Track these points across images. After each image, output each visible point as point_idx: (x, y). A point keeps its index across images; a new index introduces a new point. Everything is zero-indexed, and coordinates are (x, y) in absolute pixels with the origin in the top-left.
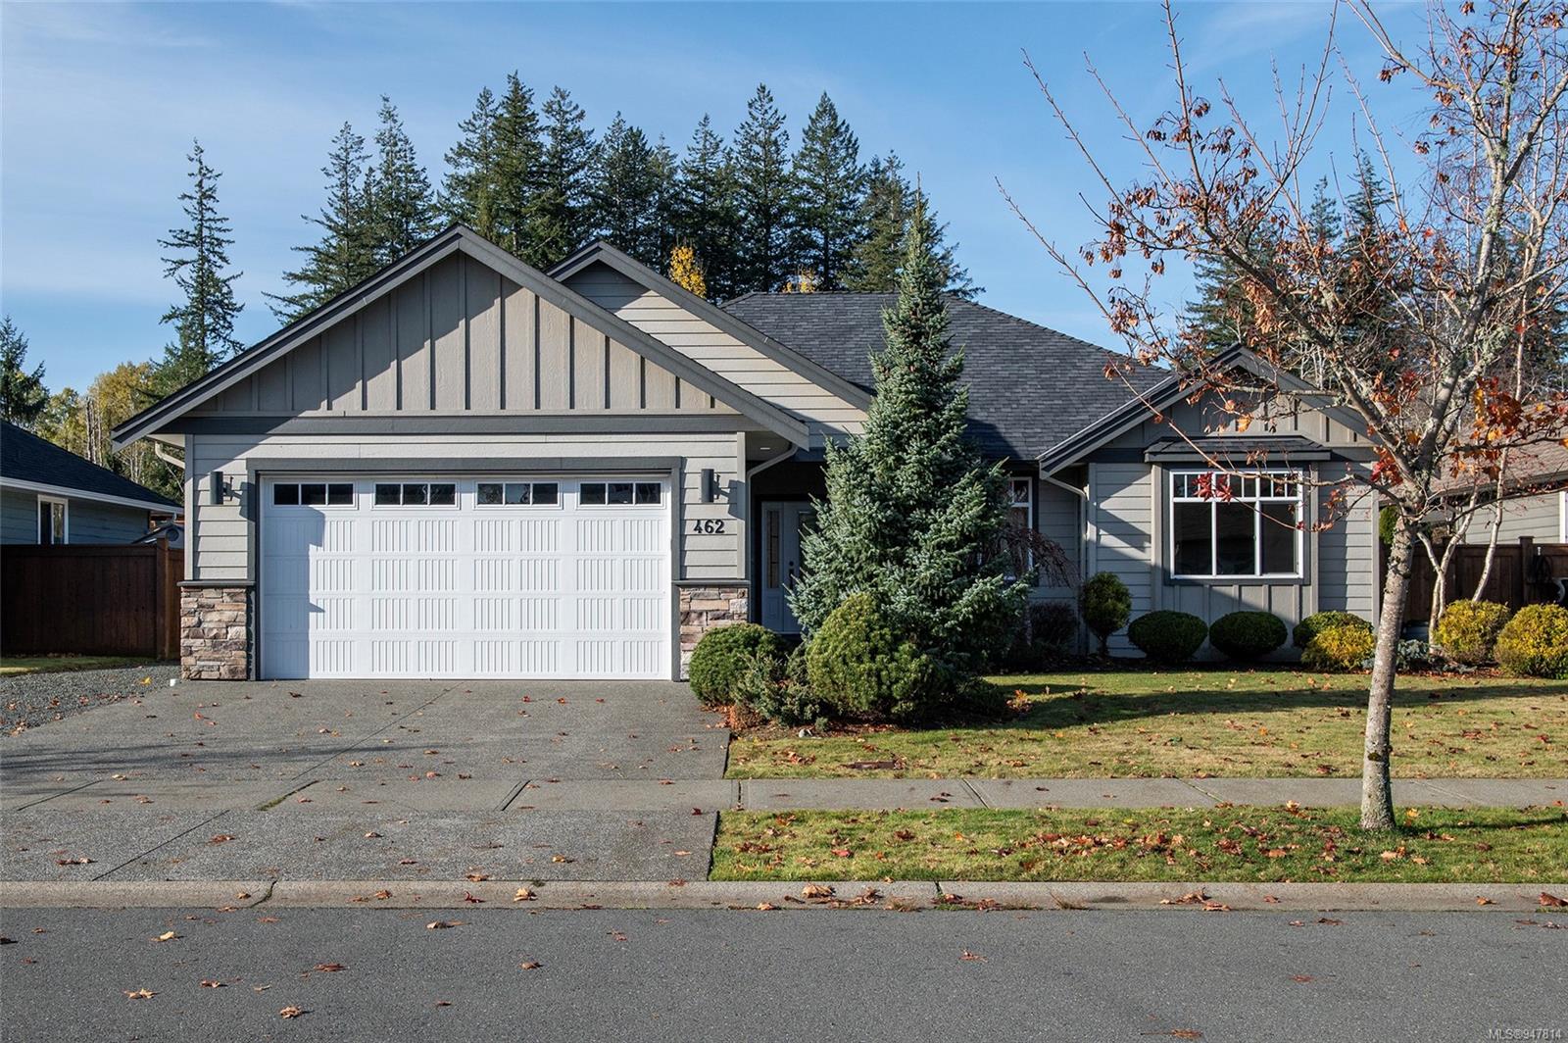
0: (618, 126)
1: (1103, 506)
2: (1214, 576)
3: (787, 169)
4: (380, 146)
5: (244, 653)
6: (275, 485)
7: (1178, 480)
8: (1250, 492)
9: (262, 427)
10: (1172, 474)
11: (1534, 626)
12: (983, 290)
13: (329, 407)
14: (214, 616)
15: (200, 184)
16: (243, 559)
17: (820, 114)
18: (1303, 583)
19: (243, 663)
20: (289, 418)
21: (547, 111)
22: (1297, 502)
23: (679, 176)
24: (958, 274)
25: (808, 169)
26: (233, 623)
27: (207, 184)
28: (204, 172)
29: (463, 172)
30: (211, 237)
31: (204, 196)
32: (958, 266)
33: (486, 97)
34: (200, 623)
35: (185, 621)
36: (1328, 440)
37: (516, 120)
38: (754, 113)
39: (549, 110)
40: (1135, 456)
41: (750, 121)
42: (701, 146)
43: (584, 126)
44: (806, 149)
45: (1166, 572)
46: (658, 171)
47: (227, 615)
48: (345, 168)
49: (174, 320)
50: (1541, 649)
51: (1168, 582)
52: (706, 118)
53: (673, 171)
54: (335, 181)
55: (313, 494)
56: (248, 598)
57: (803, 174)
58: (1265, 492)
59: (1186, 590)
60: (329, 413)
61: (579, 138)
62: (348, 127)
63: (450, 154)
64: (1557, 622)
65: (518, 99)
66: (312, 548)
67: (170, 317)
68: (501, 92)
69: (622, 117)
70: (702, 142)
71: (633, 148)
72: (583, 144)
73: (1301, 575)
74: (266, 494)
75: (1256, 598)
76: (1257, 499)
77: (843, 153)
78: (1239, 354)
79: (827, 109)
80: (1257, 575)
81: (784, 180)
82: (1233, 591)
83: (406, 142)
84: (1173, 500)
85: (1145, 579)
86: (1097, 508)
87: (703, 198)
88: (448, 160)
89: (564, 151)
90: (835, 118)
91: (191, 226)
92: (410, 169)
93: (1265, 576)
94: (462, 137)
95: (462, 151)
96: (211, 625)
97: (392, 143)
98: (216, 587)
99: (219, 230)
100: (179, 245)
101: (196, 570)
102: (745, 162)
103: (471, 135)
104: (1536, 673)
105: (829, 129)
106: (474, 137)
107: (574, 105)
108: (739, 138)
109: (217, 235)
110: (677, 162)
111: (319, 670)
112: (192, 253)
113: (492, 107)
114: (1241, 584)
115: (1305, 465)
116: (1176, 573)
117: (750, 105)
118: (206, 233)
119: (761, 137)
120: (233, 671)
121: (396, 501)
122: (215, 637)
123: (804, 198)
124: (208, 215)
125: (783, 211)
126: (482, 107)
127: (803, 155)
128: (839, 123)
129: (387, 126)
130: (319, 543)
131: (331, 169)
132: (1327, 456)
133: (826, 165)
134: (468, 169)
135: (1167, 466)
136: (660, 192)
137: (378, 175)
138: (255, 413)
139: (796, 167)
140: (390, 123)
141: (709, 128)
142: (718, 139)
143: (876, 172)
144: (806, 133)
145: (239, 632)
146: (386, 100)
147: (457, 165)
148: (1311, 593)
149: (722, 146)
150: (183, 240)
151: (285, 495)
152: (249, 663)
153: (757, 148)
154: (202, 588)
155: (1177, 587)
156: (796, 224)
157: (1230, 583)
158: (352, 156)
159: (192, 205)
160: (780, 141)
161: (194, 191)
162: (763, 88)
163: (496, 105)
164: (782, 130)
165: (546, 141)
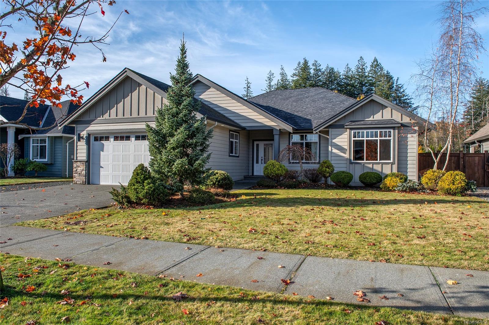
0: (327, 67)
1: (333, 141)
2: (365, 161)
3: (367, 74)
4: (280, 75)
5: (85, 178)
6: (95, 137)
7: (355, 133)
8: (376, 136)
9: (89, 123)
10: (352, 131)
11: (449, 178)
13: (103, 117)
14: (79, 169)
15: (247, 85)
16: (85, 155)
17: (374, 62)
18: (392, 164)
19: (85, 180)
20: (95, 120)
22: (391, 139)
23: (341, 77)
24: (406, 95)
25: (372, 74)
26: (83, 170)
27: (249, 85)
28: (248, 83)
29: (294, 79)
30: (249, 95)
31: (248, 87)
32: (406, 93)
33: (299, 63)
34: (77, 170)
35: (74, 170)
36: (402, 120)
37: (305, 67)
39: (313, 65)
40: (342, 126)
41: (358, 64)
42: (346, 70)
43: (321, 68)
44: (371, 69)
45: (350, 160)
46: (337, 76)
47: (82, 168)
48: (270, 80)
50: (450, 186)
51: (351, 163)
52: (348, 64)
53: (340, 76)
54: (268, 82)
55: (101, 139)
56: (86, 164)
57: (370, 75)
58: (381, 136)
59: (356, 165)
60: (103, 118)
61: (320, 70)
62: (271, 71)
63: (292, 75)
64: (457, 177)
65: (306, 62)
66: (101, 152)
68: (302, 62)
69: (329, 65)
71: (332, 72)
72: (321, 71)
73: (392, 161)
74: (92, 139)
75: (378, 168)
76: (378, 138)
77: (379, 70)
78: (372, 96)
79: (376, 60)
80: (378, 161)
81: (366, 77)
82: (370, 166)
83: (286, 74)
84: (353, 139)
85: (345, 162)
86: (331, 142)
87: (347, 81)
88: (291, 76)
89: (316, 73)
90: (377, 62)
91: (245, 93)
92: (286, 79)
93: (381, 161)
94: (294, 72)
95: (294, 75)
96: (79, 171)
97: (283, 74)
98: (80, 162)
101: (77, 157)
102: (357, 73)
103: (296, 71)
104: (449, 194)
105: (376, 64)
106: (297, 71)
107: (318, 64)
108: (356, 68)
109: (250, 95)
110: (341, 74)
111: (102, 183)
113: (301, 65)
114: (373, 164)
115: (394, 128)
116: (353, 160)
117: (358, 61)
118: (248, 94)
119: (361, 67)
120: (83, 182)
121: (118, 140)
122: (79, 174)
123: (370, 80)
124: (249, 91)
125: (366, 83)
126: (298, 65)
127: (370, 71)
128: (378, 63)
129: (282, 71)
130: (103, 151)
131: (267, 80)
132: (400, 125)
133: (375, 72)
134: (295, 78)
135: (351, 129)
136: (337, 80)
137: (280, 81)
138: (88, 119)
139: (368, 73)
140: (282, 70)
141: (348, 66)
143: (388, 73)
144: (371, 66)
145: (84, 172)
146: (282, 66)
147: (293, 77)
148: (395, 167)
149: (351, 70)
151: (96, 139)
152: (86, 180)
153: (360, 70)
154: (77, 162)
155: (354, 164)
156: (368, 86)
157: (370, 163)
158: (271, 77)
159: (246, 89)
160: (365, 68)
161: (246, 87)
162: (361, 57)
163: (301, 64)
164: (366, 66)
165: (312, 71)
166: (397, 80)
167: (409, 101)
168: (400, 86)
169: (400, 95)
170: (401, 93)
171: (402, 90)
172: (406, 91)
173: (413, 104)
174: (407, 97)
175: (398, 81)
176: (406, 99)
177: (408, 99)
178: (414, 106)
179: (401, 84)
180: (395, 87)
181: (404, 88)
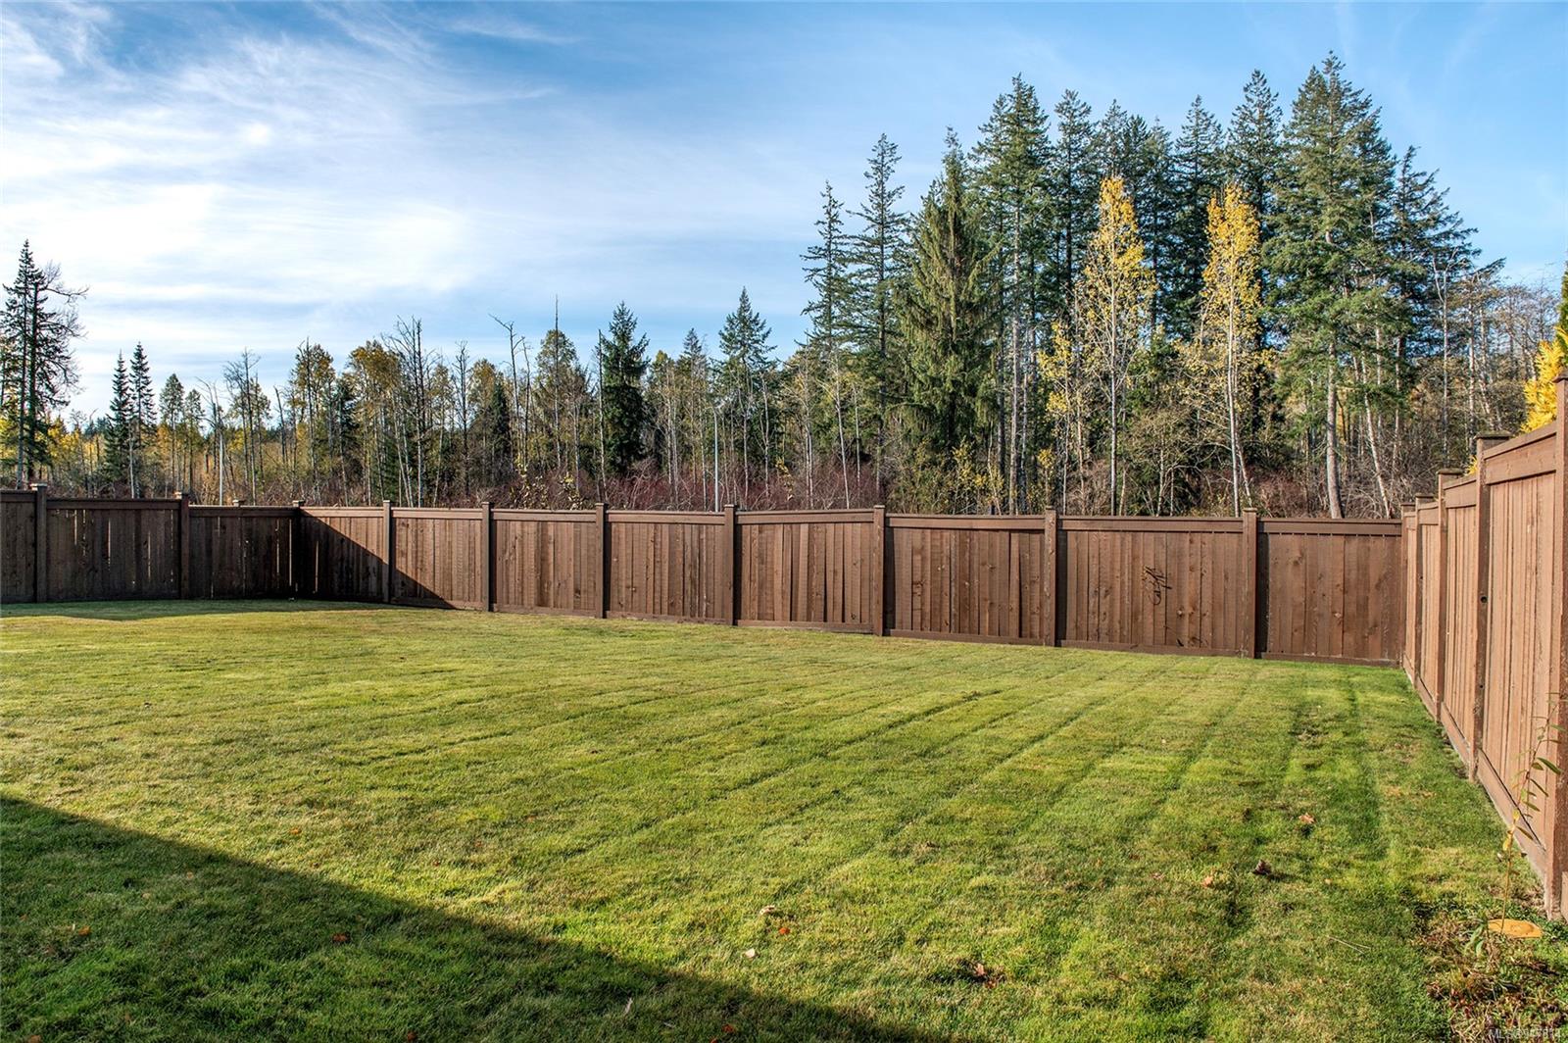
0: (1114, 113)
3: (1280, 140)
12: (1476, 230)
15: (829, 212)
17: (1309, 86)
21: (1058, 111)
23: (1172, 152)
24: (1449, 218)
27: (834, 211)
28: (833, 204)
29: (982, 165)
31: (833, 220)
32: (1447, 208)
33: (1002, 103)
38: (1250, 96)
39: (1060, 110)
41: (1245, 102)
42: (1194, 124)
43: (1090, 119)
44: (1296, 118)
46: (1155, 149)
48: (881, 171)
49: (812, 312)
52: (1198, 99)
53: (1167, 147)
61: (1086, 130)
62: (884, 137)
63: (972, 152)
67: (808, 310)
68: (1010, 93)
70: (1194, 120)
72: (1088, 133)
81: (1277, 150)
87: (1195, 168)
88: (974, 158)
89: (1072, 142)
91: (822, 243)
94: (983, 138)
95: (981, 152)
99: (842, 244)
100: (815, 258)
102: (1239, 138)
103: (989, 135)
107: (1082, 103)
108: (1235, 119)
109: (840, 247)
110: (1171, 138)
112: (823, 263)
113: (1006, 109)
117: (1246, 90)
118: (833, 247)
119: (1256, 115)
124: (835, 234)
126: (998, 110)
127: (1293, 125)
129: (951, 149)
131: (871, 172)
136: (1155, 166)
139: (1287, 136)
140: (953, 147)
141: (1200, 108)
142: (1209, 116)
144: (1296, 105)
146: (951, 129)
149: (1213, 122)
150: (817, 253)
153: (1252, 125)
159: (824, 228)
160: (1274, 116)
161: (825, 218)
162: (1258, 73)
163: (1010, 106)
164: (1275, 107)
165: (1055, 136)
166: (1409, 155)
167: (1457, 243)
168: (1421, 181)
169: (1419, 217)
170: (1424, 211)
171: (1428, 198)
172: (1445, 201)
173: (1478, 252)
174: (1449, 226)
175: (1413, 159)
176: (1446, 235)
177: (1456, 235)
178: (1479, 263)
179: (1424, 174)
180: (1398, 185)
181: (1439, 188)
